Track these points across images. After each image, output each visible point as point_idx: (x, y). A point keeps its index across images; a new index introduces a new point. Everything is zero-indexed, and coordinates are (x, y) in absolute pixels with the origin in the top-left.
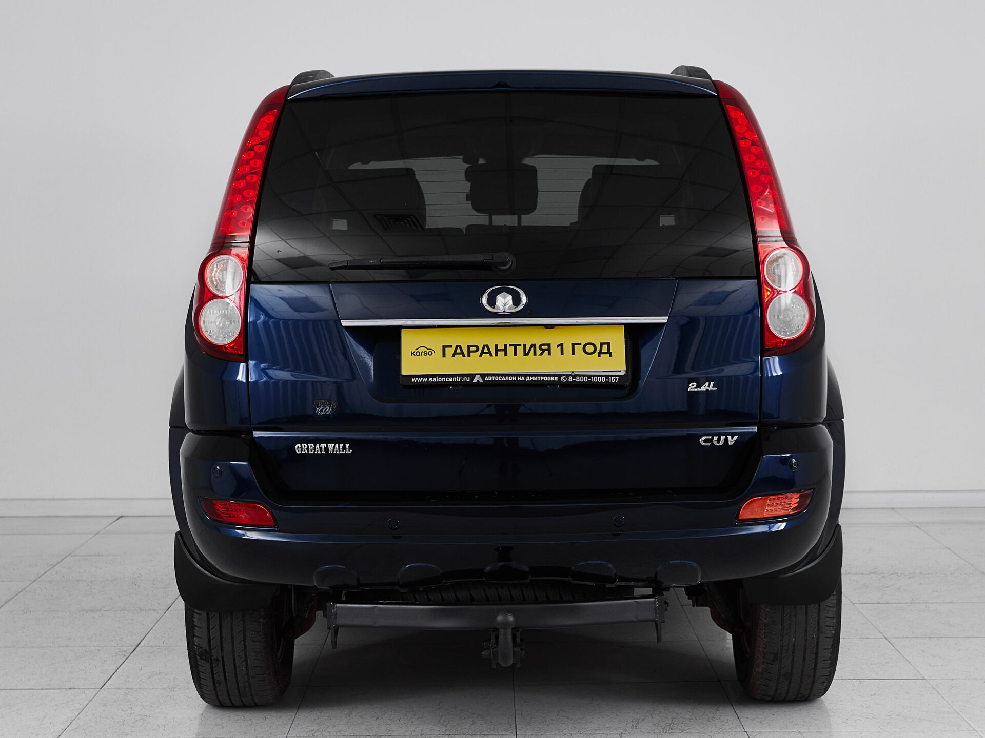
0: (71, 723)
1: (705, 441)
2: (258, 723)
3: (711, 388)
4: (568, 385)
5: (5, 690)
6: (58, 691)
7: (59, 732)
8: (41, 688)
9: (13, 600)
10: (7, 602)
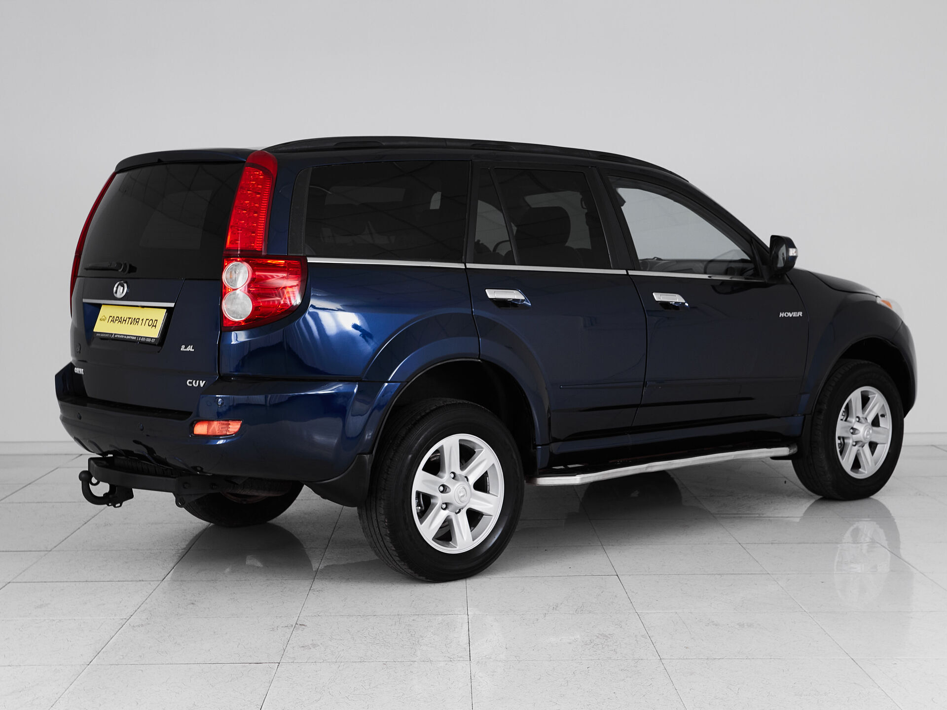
0: (140, 606)
1: (190, 383)
2: (278, 606)
3: (191, 350)
4: (141, 343)
5: (91, 581)
6: (130, 583)
7: (131, 612)
8: (117, 580)
9: (98, 515)
10: (93, 517)
